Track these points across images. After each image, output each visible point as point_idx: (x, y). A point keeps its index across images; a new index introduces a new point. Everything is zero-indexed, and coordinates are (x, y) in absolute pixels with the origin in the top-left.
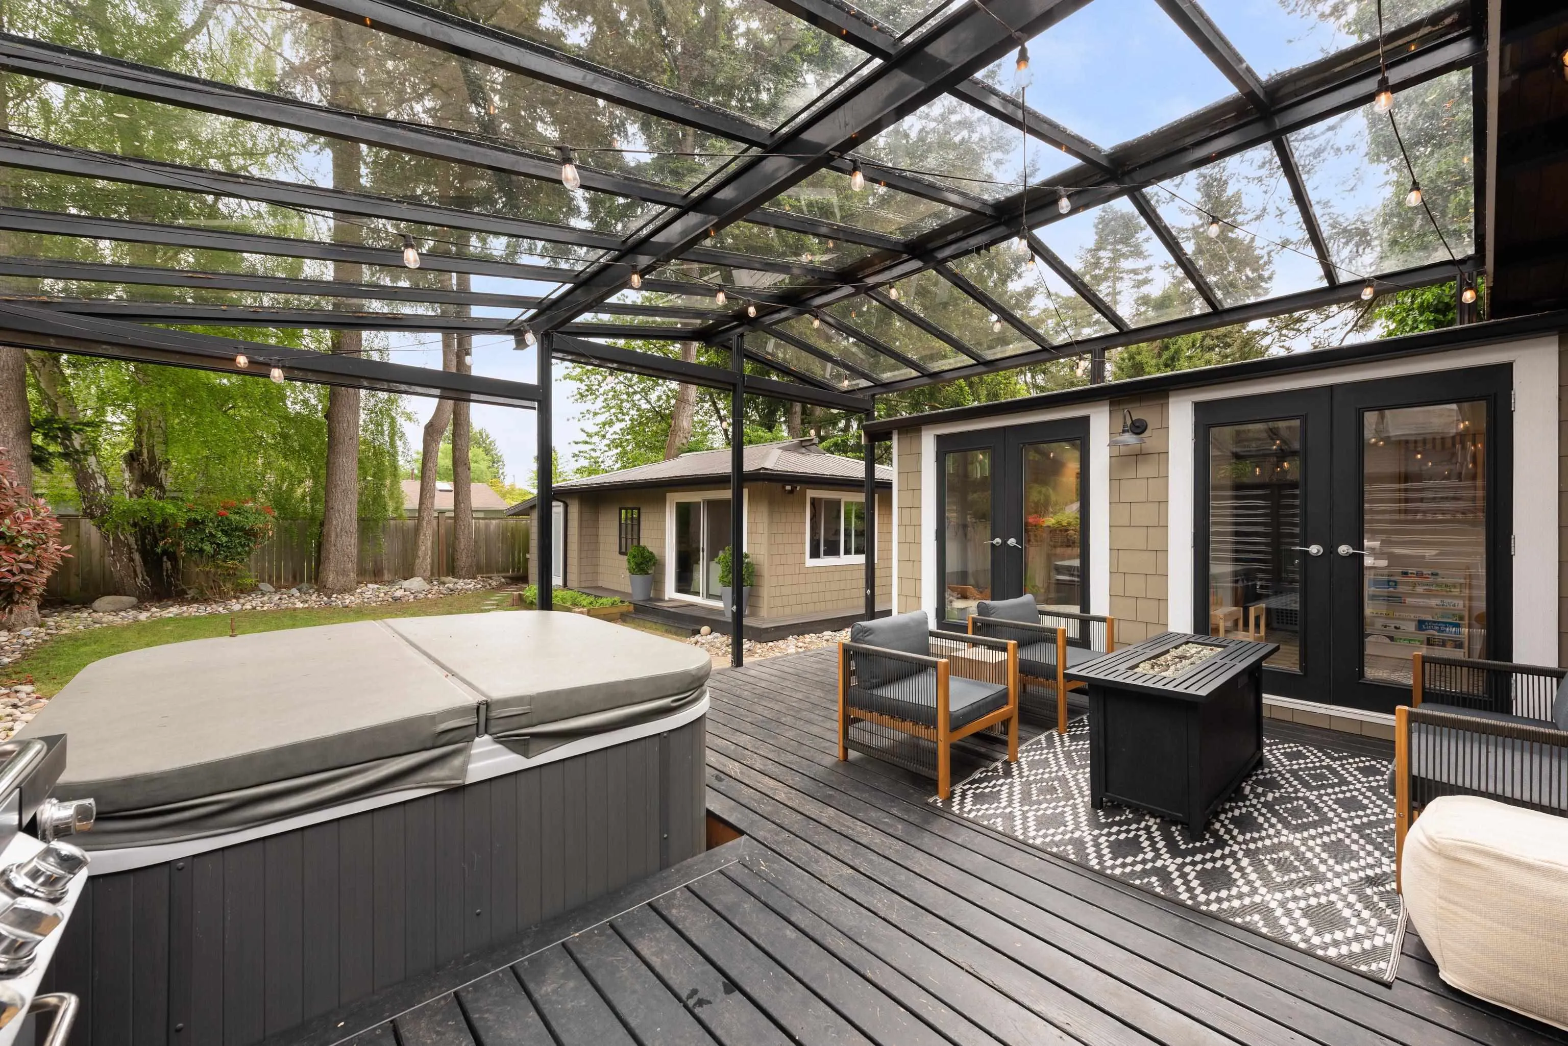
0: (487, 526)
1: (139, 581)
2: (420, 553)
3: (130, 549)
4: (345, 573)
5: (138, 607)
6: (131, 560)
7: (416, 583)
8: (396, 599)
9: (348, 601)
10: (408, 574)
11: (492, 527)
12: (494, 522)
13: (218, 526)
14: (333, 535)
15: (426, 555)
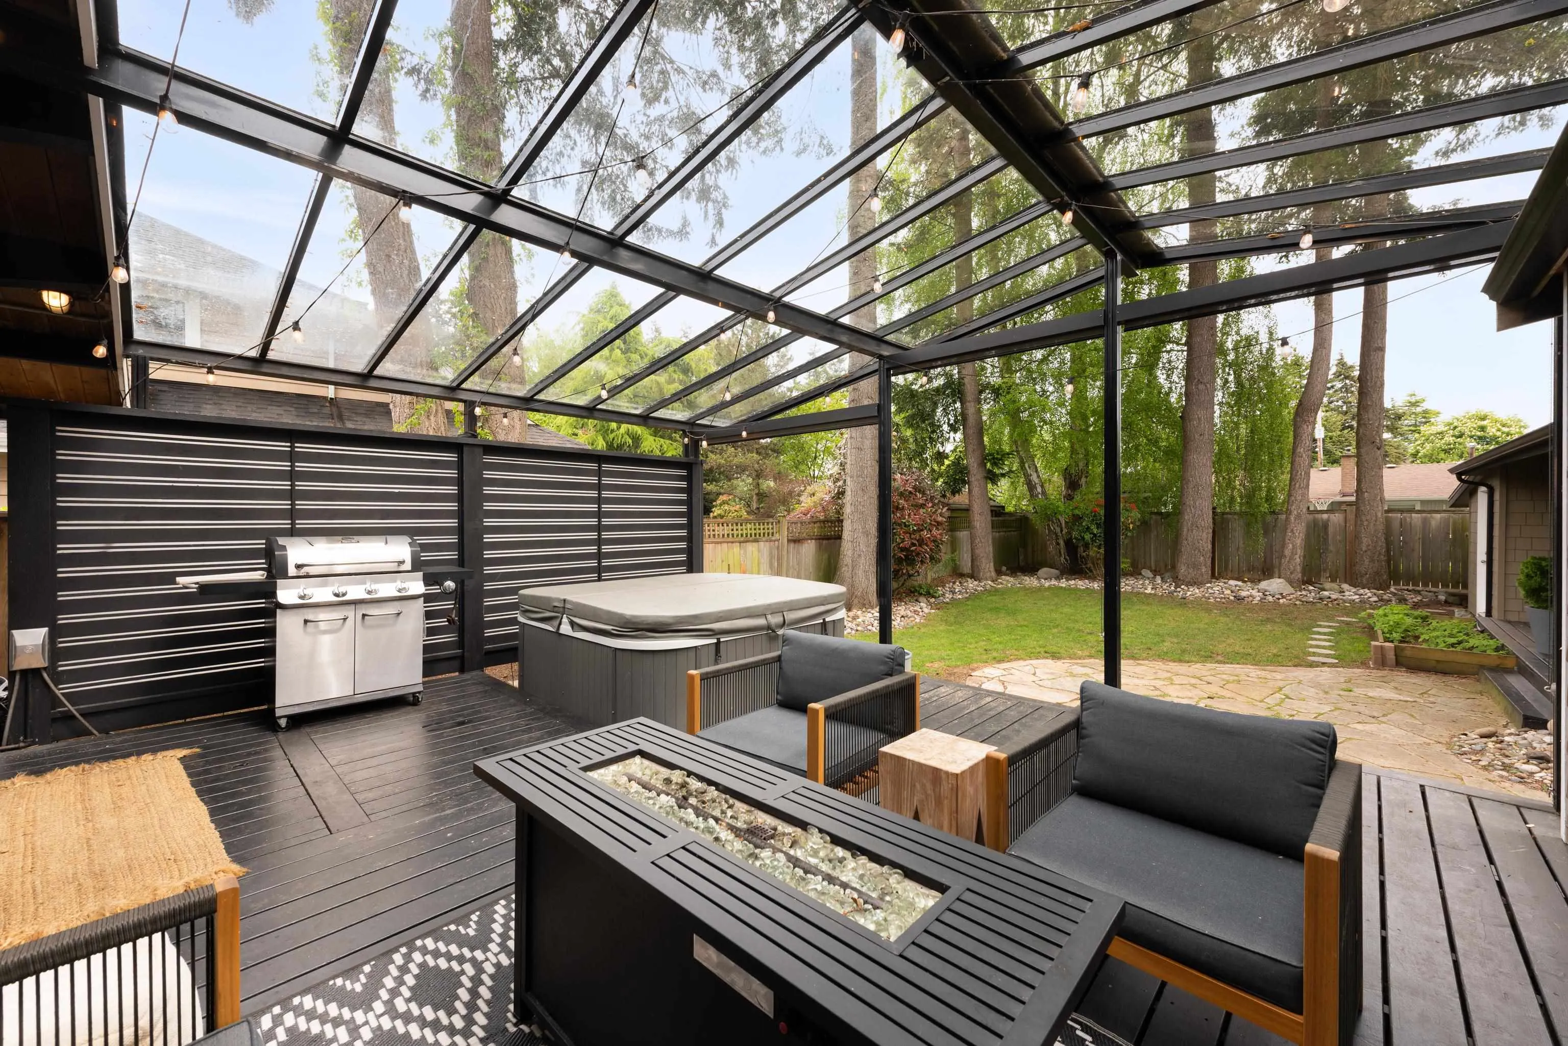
0: (1425, 522)
1: (1062, 559)
2: (1287, 552)
3: (1057, 536)
4: (1196, 566)
5: (1058, 578)
6: (1058, 544)
7: (1275, 585)
8: (1239, 599)
9: (1189, 593)
10: (1267, 572)
11: (1434, 523)
12: (1438, 516)
13: (1093, 520)
14: (1185, 530)
15: (1293, 553)
